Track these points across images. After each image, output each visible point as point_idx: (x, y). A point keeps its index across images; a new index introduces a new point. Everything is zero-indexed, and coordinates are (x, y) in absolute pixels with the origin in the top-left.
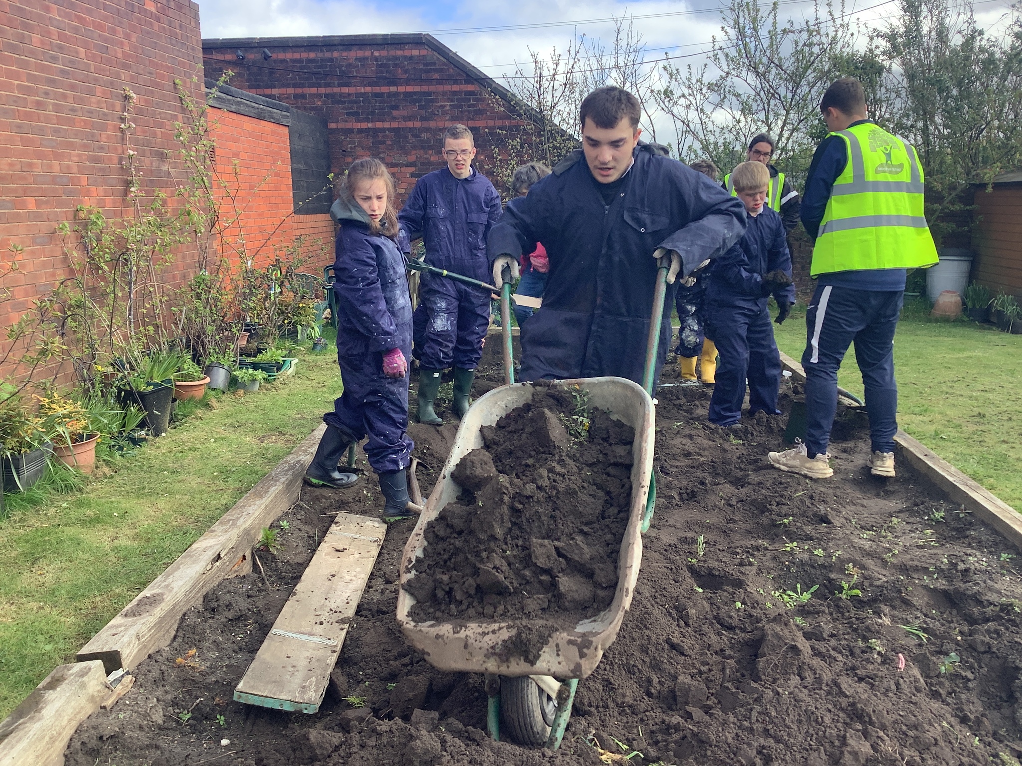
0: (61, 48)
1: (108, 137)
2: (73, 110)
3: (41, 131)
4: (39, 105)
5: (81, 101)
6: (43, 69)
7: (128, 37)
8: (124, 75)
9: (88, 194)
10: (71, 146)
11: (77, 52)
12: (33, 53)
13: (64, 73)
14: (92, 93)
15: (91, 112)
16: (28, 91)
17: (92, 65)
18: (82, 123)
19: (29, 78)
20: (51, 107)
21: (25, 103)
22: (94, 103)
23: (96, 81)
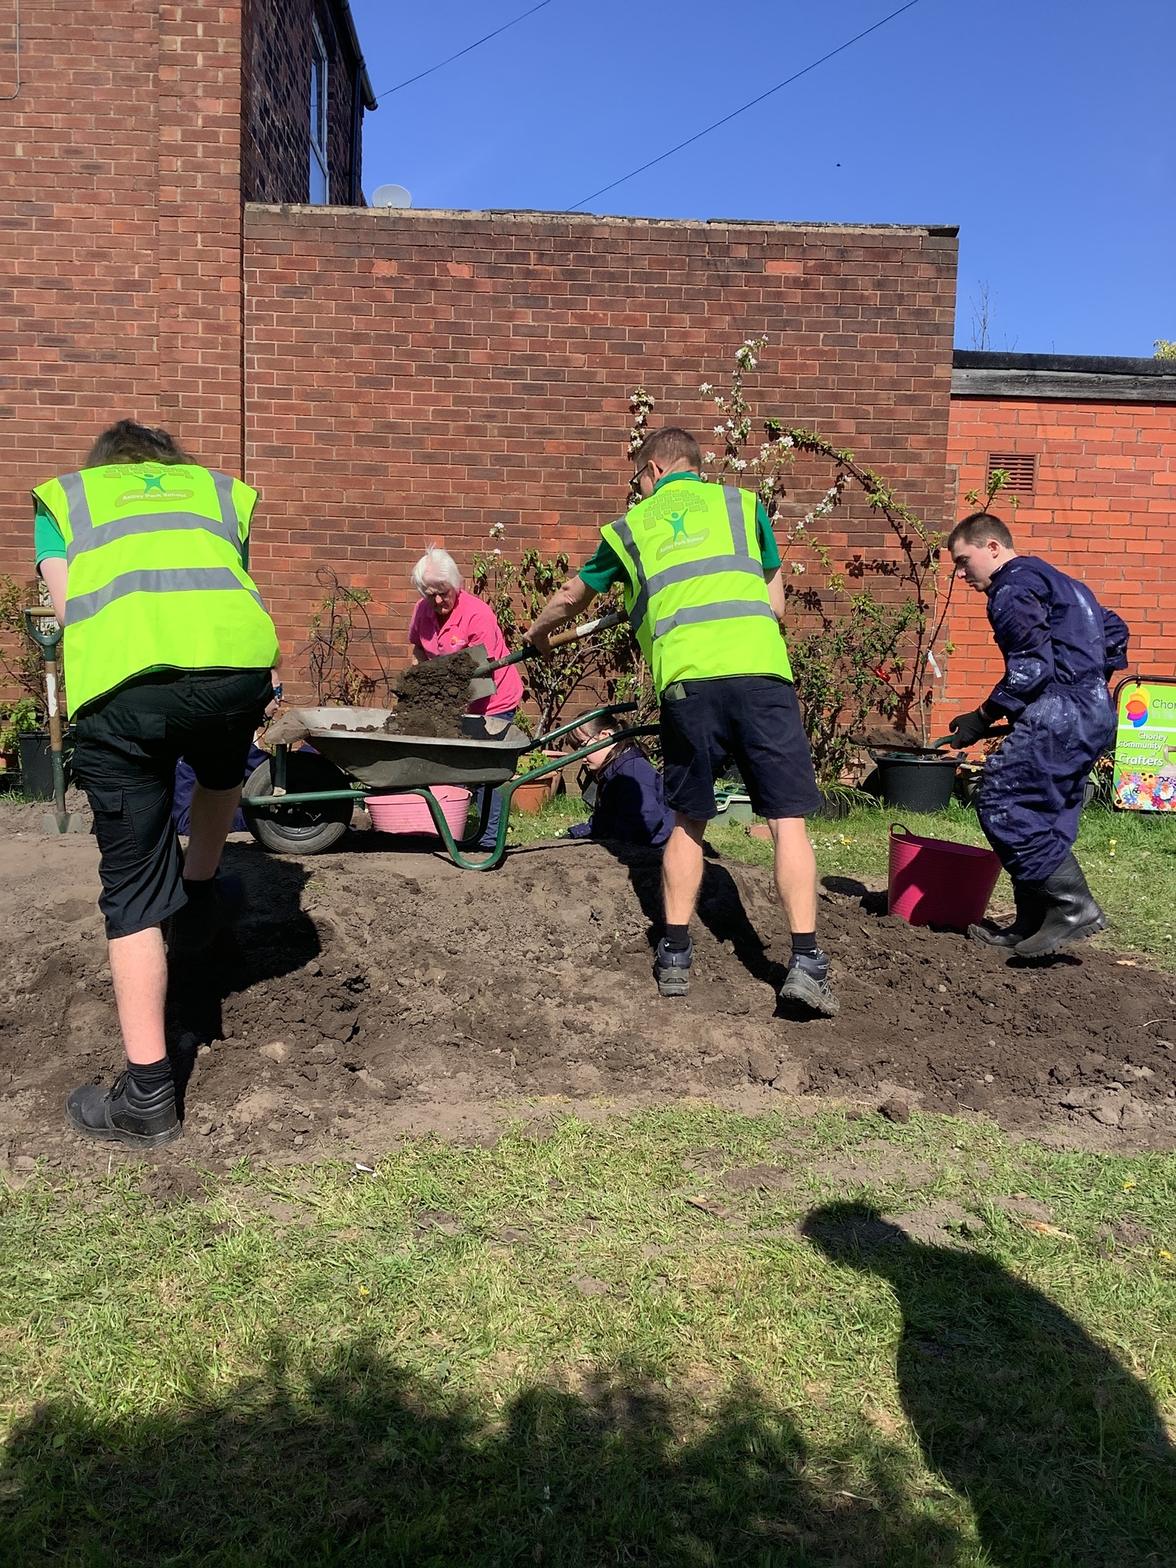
0: (530, 360)
2: (544, 433)
3: (471, 461)
4: (470, 431)
5: (564, 419)
7: (705, 323)
9: (558, 535)
10: (533, 477)
11: (566, 361)
13: (527, 389)
14: (592, 407)
15: (584, 433)
16: (455, 416)
17: (602, 374)
18: (562, 448)
19: (458, 401)
20: (496, 432)
21: (444, 430)
22: (596, 421)
23: (606, 392)
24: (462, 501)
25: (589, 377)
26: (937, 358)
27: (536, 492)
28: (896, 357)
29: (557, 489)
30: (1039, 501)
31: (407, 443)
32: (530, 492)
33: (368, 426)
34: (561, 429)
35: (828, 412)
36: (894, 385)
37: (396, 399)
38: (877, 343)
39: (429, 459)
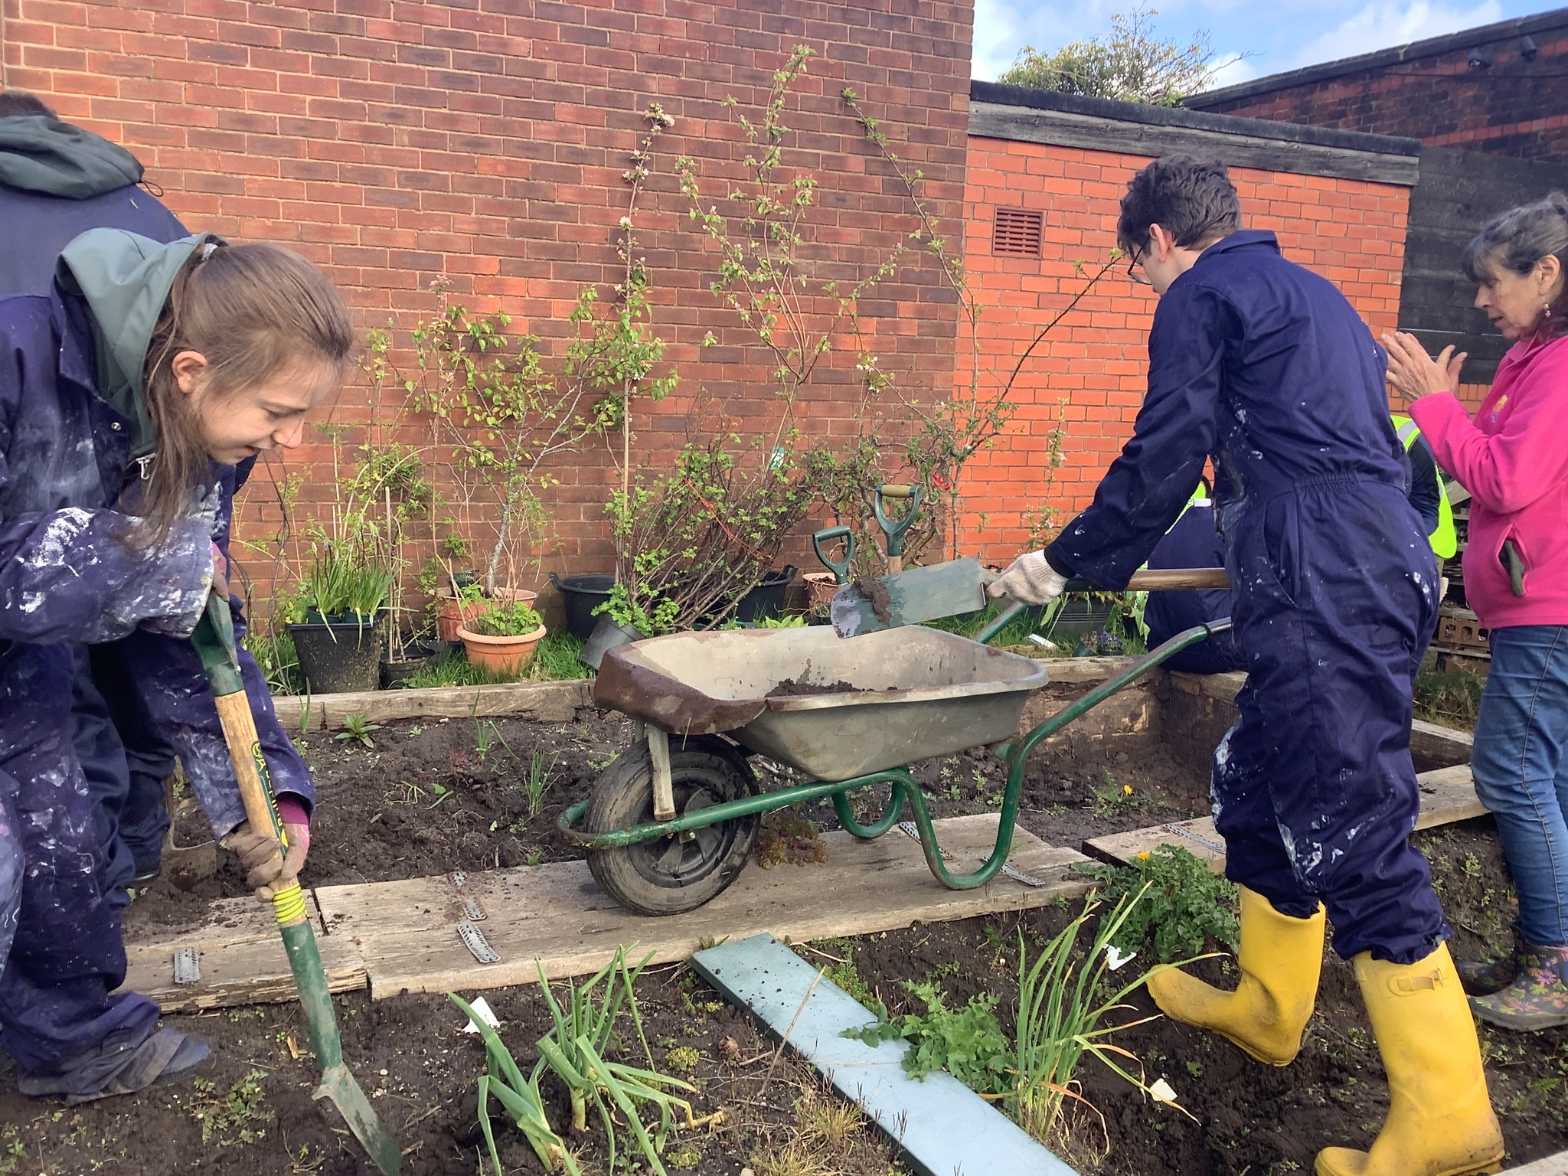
1: (583, 193)
2: (475, 144)
3: (371, 177)
4: (368, 134)
5: (504, 128)
6: (392, 74)
8: (655, 83)
9: (498, 289)
10: (462, 206)
11: (503, 45)
12: (367, 50)
13: (449, 80)
14: (539, 114)
15: (531, 149)
16: (344, 111)
17: (552, 67)
18: (500, 168)
19: (348, 90)
20: (406, 139)
21: (329, 131)
22: (547, 133)
23: (559, 94)
24: (357, 236)
25: (536, 71)
26: (954, 85)
27: (465, 227)
28: (910, 80)
29: (494, 226)
30: (1046, 267)
31: (272, 147)
32: (460, 228)
33: (210, 118)
34: (498, 142)
35: (834, 144)
36: (908, 115)
37: (252, 80)
38: (889, 60)
39: (306, 172)
